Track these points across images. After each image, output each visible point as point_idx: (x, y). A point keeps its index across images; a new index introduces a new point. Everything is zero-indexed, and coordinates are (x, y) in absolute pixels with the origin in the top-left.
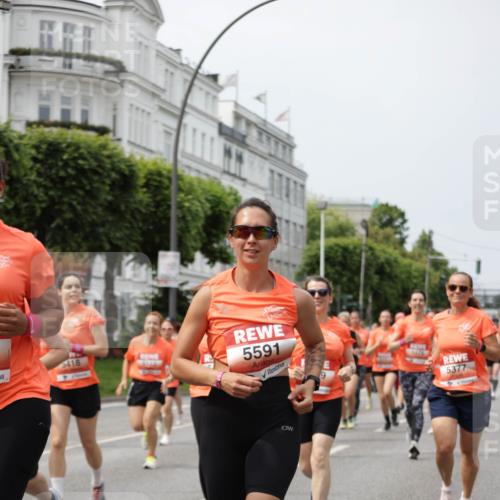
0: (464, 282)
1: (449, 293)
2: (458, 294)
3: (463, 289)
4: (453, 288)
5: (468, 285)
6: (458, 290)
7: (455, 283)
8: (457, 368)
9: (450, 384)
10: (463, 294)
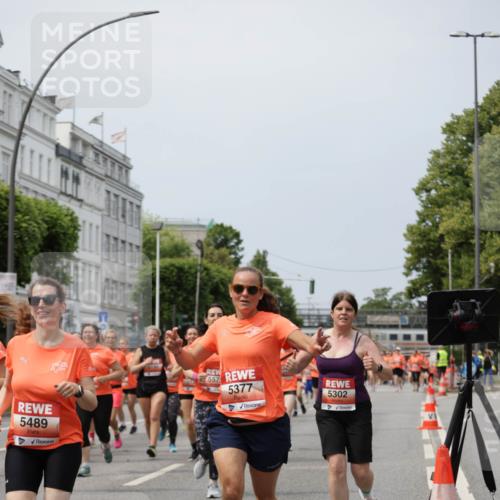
0: (252, 281)
1: (232, 294)
2: (245, 297)
3: (252, 290)
4: (239, 289)
5: (257, 285)
6: (245, 292)
7: (241, 283)
8: (240, 388)
9: (232, 407)
10: (251, 297)
